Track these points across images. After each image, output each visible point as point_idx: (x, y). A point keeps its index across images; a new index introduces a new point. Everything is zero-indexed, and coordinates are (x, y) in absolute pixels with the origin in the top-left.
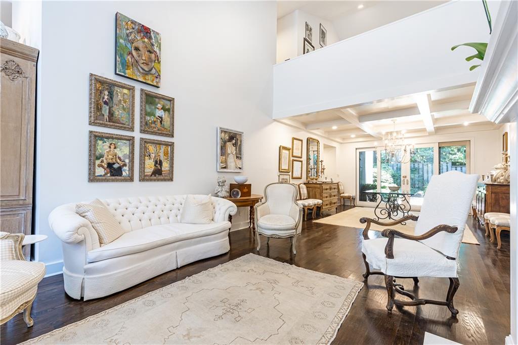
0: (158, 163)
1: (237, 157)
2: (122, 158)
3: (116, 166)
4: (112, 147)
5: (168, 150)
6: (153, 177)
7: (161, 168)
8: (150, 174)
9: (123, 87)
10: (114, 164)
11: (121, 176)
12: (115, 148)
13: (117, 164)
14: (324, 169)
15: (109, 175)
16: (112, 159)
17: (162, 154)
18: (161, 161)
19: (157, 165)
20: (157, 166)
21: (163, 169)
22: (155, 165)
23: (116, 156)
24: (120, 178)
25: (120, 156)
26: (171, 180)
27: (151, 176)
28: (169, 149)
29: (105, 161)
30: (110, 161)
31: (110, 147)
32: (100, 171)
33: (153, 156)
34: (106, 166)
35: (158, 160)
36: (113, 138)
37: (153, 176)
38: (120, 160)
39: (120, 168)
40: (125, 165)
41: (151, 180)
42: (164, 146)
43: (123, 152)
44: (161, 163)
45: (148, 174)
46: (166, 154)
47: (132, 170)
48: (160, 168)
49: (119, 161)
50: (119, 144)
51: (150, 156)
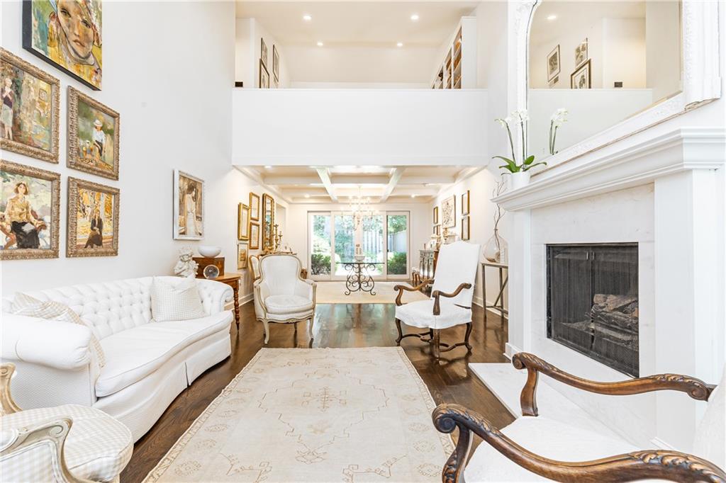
0: (97, 224)
1: (197, 217)
2: (38, 213)
3: (27, 228)
4: (21, 190)
5: (110, 201)
6: (89, 250)
7: (101, 233)
8: (85, 243)
9: (40, 77)
10: (24, 224)
11: (37, 248)
12: (26, 193)
13: (29, 224)
14: (280, 236)
15: (15, 245)
16: (20, 214)
17: (102, 209)
18: (100, 221)
19: (95, 228)
20: (95, 230)
21: (103, 235)
22: (92, 228)
23: (27, 208)
24: (33, 251)
25: (34, 209)
26: (116, 253)
27: (86, 247)
28: (113, 199)
29: (7, 217)
30: (17, 219)
31: (17, 191)
33: (89, 210)
34: (9, 228)
35: (97, 218)
36: (23, 173)
37: (89, 246)
38: (36, 217)
39: (35, 233)
40: (43, 227)
41: (86, 254)
42: (105, 195)
43: (41, 201)
44: (100, 226)
45: (81, 243)
46: (108, 208)
47: (54, 235)
48: (99, 233)
49: (32, 218)
50: (33, 185)
51: (84, 210)
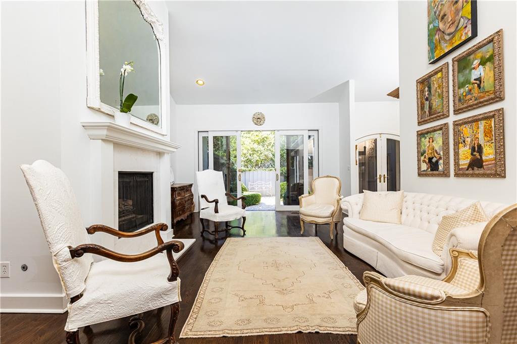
0: (477, 149)
2: (438, 151)
3: (434, 160)
4: (431, 141)
5: (490, 125)
6: (470, 171)
7: (481, 157)
8: (466, 167)
9: (436, 73)
10: (433, 158)
11: (438, 171)
12: (433, 142)
13: (435, 158)
15: (429, 170)
16: (431, 153)
17: (481, 136)
18: (480, 147)
19: (475, 153)
20: (475, 155)
21: (484, 158)
22: (472, 154)
23: (433, 149)
25: (437, 149)
26: (503, 176)
27: (467, 170)
28: (493, 122)
29: (427, 156)
30: (430, 156)
31: (429, 142)
32: (424, 167)
33: (468, 140)
34: (427, 161)
35: (476, 145)
37: (470, 169)
38: (437, 153)
39: (437, 162)
40: (440, 158)
41: (467, 176)
42: (483, 122)
43: (439, 144)
44: (480, 149)
45: (463, 167)
46: (487, 133)
47: (447, 164)
48: (479, 157)
49: (436, 154)
50: (435, 136)
